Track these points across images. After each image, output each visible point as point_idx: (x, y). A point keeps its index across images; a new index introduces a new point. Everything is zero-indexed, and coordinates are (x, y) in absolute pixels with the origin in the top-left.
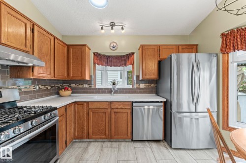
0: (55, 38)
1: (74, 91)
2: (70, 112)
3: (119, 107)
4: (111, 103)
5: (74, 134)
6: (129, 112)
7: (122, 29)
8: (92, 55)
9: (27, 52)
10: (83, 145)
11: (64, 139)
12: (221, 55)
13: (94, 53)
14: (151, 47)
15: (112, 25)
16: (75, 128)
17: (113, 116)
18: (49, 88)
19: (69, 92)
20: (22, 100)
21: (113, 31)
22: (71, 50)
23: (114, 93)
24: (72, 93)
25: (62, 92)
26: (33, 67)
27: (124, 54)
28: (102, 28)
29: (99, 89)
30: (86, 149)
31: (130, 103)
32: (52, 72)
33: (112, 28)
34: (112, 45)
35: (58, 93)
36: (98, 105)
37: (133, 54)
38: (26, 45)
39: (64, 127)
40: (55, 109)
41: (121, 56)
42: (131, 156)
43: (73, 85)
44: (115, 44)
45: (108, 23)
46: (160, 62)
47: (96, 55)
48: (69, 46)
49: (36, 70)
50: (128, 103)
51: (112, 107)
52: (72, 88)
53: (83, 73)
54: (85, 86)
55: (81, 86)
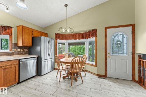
6: (17, 66)
12: (55, 40)
14: (29, 29)
31: (18, 60)
46: (33, 38)
50: (16, 61)
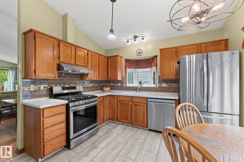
0: (99, 55)
1: (112, 88)
2: (107, 101)
3: (138, 101)
4: (132, 97)
5: (110, 116)
6: (145, 105)
7: (143, 39)
8: (124, 62)
9: (85, 67)
10: (114, 125)
11: (102, 117)
13: (125, 60)
15: (135, 37)
16: (110, 112)
17: (134, 107)
18: (97, 85)
19: (108, 89)
20: (84, 91)
21: (136, 42)
22: (109, 60)
23: (139, 90)
24: (111, 89)
25: (105, 89)
26: (88, 74)
27: (150, 58)
28: (128, 42)
29: (128, 87)
30: (115, 127)
31: (146, 99)
32: (98, 76)
33: (135, 40)
34: (138, 52)
35: (102, 89)
36: (124, 99)
37: (156, 56)
38: (85, 63)
39: (102, 109)
40: (96, 97)
41: (147, 60)
42: (142, 138)
43: (112, 84)
44: (140, 51)
45: (132, 37)
47: (127, 61)
48: (108, 58)
49: (89, 75)
50: (144, 99)
51: (133, 101)
52: (111, 86)
53: (116, 75)
54: (119, 84)
55: (116, 85)
